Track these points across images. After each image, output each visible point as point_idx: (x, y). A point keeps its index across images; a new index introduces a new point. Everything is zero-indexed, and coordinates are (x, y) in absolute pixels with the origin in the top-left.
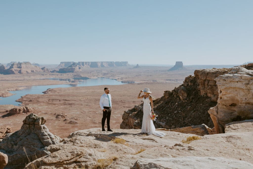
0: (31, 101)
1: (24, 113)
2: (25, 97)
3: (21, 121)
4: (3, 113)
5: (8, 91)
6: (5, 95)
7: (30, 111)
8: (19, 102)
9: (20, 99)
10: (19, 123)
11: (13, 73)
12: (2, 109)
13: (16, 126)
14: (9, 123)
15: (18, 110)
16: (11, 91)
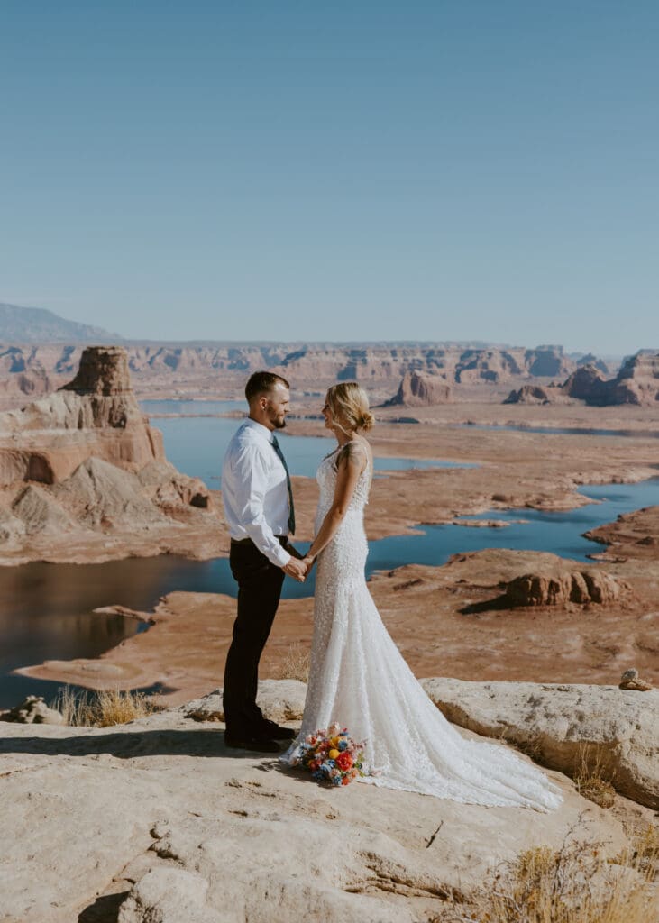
0: (647, 542)
1: (571, 606)
2: (632, 518)
3: (544, 644)
4: (484, 591)
5: (576, 485)
6: (552, 502)
7: (603, 595)
8: (596, 539)
9: (602, 529)
10: (535, 652)
11: (626, 398)
12: (494, 573)
13: (514, 669)
14: (489, 648)
15: (544, 588)
16: (591, 483)
